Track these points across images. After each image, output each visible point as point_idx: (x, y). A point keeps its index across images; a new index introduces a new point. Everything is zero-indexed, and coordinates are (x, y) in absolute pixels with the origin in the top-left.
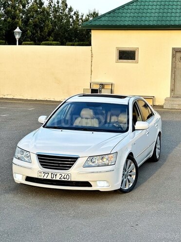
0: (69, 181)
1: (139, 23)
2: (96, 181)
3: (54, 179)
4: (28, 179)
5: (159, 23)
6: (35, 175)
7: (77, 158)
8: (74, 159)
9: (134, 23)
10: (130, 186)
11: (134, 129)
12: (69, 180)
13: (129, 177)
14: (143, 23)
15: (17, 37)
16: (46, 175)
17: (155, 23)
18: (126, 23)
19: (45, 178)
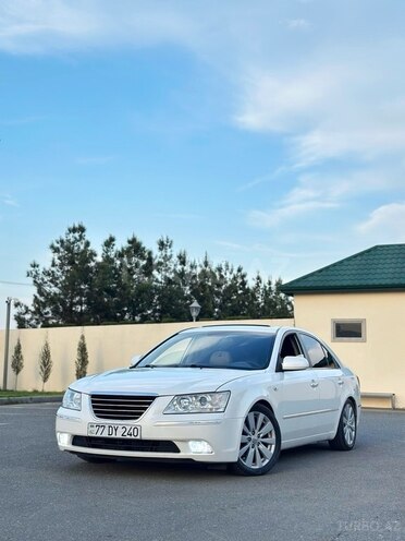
0: (138, 440)
1: (363, 283)
2: (185, 441)
3: (113, 436)
4: (77, 440)
5: (396, 282)
6: (84, 432)
7: (153, 398)
8: (148, 400)
9: (357, 283)
10: (264, 464)
11: (279, 369)
12: (138, 437)
13: (262, 447)
14: (370, 283)
15: (194, 314)
16: (101, 429)
17: (388, 282)
18: (345, 283)
19: (99, 435)
